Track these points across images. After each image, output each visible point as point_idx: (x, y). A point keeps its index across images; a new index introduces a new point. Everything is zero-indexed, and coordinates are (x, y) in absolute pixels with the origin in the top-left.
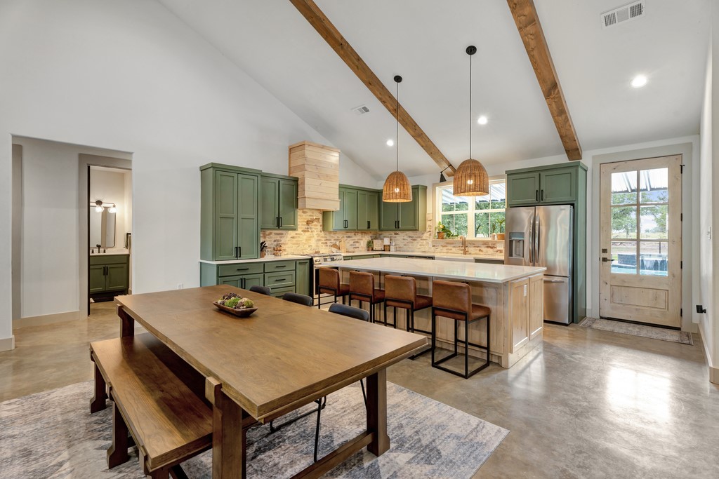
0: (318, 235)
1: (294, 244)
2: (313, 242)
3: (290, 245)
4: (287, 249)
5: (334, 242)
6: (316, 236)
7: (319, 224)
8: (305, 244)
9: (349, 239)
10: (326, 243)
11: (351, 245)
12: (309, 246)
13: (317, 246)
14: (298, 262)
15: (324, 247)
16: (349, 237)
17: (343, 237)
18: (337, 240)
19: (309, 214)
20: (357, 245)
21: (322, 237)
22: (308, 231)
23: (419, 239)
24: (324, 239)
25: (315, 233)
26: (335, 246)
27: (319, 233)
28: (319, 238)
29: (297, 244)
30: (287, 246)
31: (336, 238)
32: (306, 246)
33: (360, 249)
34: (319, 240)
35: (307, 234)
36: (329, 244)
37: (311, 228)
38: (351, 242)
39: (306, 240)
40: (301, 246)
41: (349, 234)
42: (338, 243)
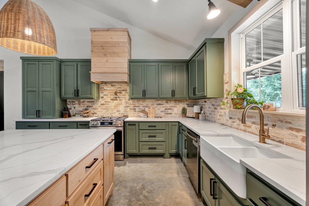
0: (126, 103)
1: (104, 109)
2: (122, 108)
3: (100, 109)
4: (98, 113)
5: (143, 108)
6: (124, 104)
7: (128, 94)
8: (114, 109)
9: (160, 106)
10: (135, 109)
11: (162, 111)
12: (118, 111)
13: (125, 111)
14: (79, 124)
15: (132, 112)
16: (160, 104)
17: (153, 104)
18: (146, 107)
19: (117, 87)
20: (170, 111)
21: (131, 104)
22: (117, 100)
23: (218, 108)
24: (132, 106)
25: (123, 101)
26: (143, 111)
27: (127, 101)
28: (127, 105)
29: (106, 109)
30: (98, 110)
31: (145, 105)
32: (115, 111)
33: (173, 115)
34: (128, 107)
35: (115, 102)
36: (137, 109)
37: (119, 97)
38: (163, 109)
39: (115, 107)
40: (110, 111)
41: (159, 102)
42: (147, 109)
